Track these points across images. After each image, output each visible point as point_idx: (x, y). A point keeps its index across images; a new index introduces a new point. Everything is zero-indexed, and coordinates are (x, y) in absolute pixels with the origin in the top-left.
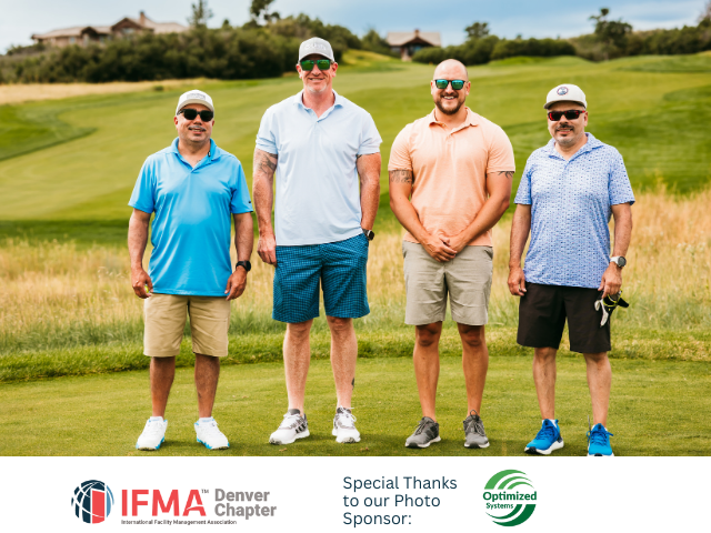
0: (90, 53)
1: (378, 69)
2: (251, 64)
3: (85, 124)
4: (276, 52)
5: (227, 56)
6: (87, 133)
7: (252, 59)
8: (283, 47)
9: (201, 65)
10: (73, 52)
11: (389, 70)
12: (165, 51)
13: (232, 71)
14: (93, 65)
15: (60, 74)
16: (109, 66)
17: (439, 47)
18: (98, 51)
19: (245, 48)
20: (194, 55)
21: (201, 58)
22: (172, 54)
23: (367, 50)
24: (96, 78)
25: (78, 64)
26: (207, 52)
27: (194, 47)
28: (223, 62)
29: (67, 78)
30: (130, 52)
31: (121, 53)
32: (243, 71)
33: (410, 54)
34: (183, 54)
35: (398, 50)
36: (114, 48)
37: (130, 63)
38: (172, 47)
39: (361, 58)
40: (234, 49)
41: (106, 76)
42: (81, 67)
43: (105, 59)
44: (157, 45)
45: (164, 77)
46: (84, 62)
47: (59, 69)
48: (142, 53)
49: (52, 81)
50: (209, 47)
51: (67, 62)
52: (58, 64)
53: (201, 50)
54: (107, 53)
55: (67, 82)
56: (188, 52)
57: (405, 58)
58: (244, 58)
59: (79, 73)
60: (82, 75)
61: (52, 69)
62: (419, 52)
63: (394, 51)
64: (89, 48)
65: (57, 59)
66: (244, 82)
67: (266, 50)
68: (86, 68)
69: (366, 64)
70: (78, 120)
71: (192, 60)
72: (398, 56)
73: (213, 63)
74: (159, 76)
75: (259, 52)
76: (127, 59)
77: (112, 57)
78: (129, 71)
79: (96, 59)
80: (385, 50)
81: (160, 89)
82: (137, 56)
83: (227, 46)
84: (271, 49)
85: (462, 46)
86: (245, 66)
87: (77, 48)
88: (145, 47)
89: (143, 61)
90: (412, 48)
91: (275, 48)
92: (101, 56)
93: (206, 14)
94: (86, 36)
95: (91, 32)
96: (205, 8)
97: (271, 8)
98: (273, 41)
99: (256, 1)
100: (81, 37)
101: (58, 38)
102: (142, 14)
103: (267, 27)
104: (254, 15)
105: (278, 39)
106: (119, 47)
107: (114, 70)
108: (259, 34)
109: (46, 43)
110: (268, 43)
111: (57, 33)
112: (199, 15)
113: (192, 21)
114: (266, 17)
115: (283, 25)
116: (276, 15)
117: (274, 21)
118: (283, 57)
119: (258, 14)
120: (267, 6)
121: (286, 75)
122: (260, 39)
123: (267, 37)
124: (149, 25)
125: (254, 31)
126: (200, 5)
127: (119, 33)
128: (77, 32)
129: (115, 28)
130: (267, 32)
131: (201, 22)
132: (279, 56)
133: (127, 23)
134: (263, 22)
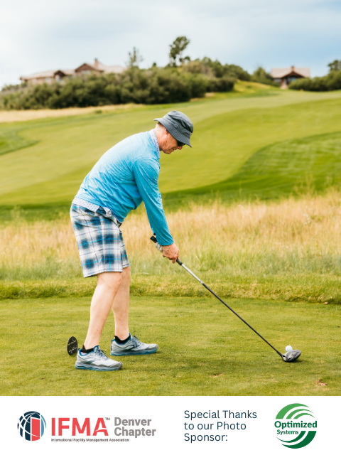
0: (53, 89)
1: (260, 94)
2: (167, 93)
3: (34, 138)
4: (185, 84)
5: (149, 88)
6: (32, 144)
7: (167, 90)
8: (191, 81)
9: (131, 95)
10: (42, 88)
11: (267, 95)
12: (105, 86)
13: (153, 99)
14: (55, 97)
15: (33, 104)
16: (67, 97)
17: (308, 78)
18: (59, 87)
19: (162, 82)
20: (126, 88)
21: (131, 90)
22: (111, 88)
23: (255, 81)
24: (58, 105)
25: (45, 96)
26: (135, 85)
27: (126, 82)
28: (147, 92)
29: (36, 107)
30: (82, 87)
31: (75, 88)
32: (161, 98)
33: (288, 83)
34: (118, 87)
35: (279, 81)
36: (71, 84)
37: (81, 95)
38: (110, 83)
39: (249, 87)
40: (154, 83)
41: (64, 104)
42: (47, 99)
43: (64, 92)
44: (100, 81)
45: (105, 104)
46: (49, 94)
47: (33, 100)
48: (89, 88)
49: (26, 108)
50: (137, 82)
51: (38, 95)
52: (31, 96)
53: (130, 84)
54: (65, 88)
55: (37, 109)
56: (122, 86)
57: (284, 87)
58: (161, 89)
59: (46, 102)
60: (48, 104)
61: (27, 100)
62: (294, 82)
63: (276, 81)
64: (53, 85)
65: (31, 93)
66: (160, 106)
67: (178, 84)
68: (50, 99)
69: (252, 91)
70: (30, 135)
71: (125, 91)
72: (278, 86)
73: (139, 93)
74: (101, 103)
75: (172, 85)
76: (79, 92)
77: (68, 91)
78: (80, 100)
79: (58, 93)
80: (269, 81)
81: (99, 112)
82: (86, 90)
83: (149, 81)
84: (181, 82)
85: (324, 77)
86: (162, 95)
87: (45, 85)
88: (92, 84)
89: (90, 93)
90: (289, 79)
91: (184, 81)
92: (61, 90)
93: (138, 59)
94: (57, 77)
95: (61, 74)
96: (138, 55)
97: (184, 54)
98: (183, 77)
99: (173, 49)
100: (54, 77)
101: (38, 79)
102: (96, 60)
103: (181, 67)
104: (172, 59)
105: (188, 76)
106: (74, 83)
107: (70, 99)
108: (173, 72)
109: (29, 82)
110: (179, 78)
111: (38, 76)
112: (134, 59)
113: (128, 64)
114: (181, 60)
115: (192, 65)
116: (188, 58)
117: (186, 62)
118: (190, 88)
119: (175, 58)
120: (181, 52)
121: (193, 100)
122: (174, 76)
123: (178, 74)
124: (100, 68)
125: (170, 70)
126: (135, 52)
127: (80, 74)
128: (51, 74)
129: (77, 71)
130: (180, 70)
131: (135, 64)
132: (187, 87)
133: (85, 67)
134: (178, 63)
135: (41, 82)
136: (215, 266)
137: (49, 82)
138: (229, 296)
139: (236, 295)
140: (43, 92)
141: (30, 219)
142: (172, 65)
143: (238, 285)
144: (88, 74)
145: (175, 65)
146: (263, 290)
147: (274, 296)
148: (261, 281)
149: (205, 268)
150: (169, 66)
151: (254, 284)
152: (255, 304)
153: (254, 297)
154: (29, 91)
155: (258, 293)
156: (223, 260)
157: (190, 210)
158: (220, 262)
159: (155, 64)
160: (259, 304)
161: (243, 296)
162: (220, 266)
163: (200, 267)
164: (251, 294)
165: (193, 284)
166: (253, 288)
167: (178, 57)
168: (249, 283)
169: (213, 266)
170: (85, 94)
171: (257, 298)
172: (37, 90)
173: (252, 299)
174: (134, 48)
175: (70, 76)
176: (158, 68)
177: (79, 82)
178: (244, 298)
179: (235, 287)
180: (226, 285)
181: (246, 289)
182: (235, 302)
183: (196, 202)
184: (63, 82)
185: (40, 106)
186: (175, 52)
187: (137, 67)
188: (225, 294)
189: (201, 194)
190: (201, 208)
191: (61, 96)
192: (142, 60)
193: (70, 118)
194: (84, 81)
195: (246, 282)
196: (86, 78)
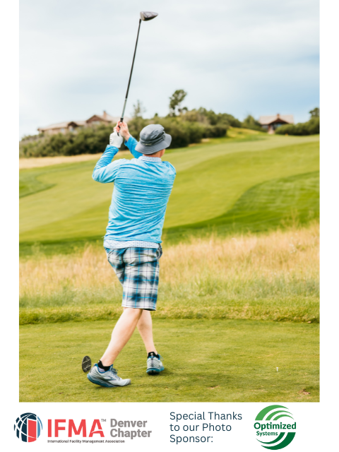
0: (67, 138)
1: (250, 139)
3: (51, 182)
4: (183, 131)
6: (49, 187)
8: (189, 128)
10: (58, 138)
11: (256, 139)
14: (69, 145)
15: (50, 152)
16: (79, 145)
17: (292, 124)
18: (72, 136)
23: (245, 128)
24: (72, 152)
25: (60, 145)
29: (52, 154)
30: (92, 136)
31: (86, 137)
33: (274, 129)
35: (266, 127)
36: (82, 133)
37: (92, 143)
39: (240, 133)
41: (77, 151)
42: (62, 147)
43: (77, 141)
46: (64, 143)
47: (49, 148)
48: (99, 136)
49: (44, 156)
51: (54, 144)
52: (48, 145)
54: (78, 137)
55: (54, 156)
57: (271, 132)
59: (61, 150)
60: (63, 151)
61: (44, 148)
62: (280, 127)
63: (264, 128)
64: (67, 135)
65: (48, 142)
67: (177, 131)
68: (65, 147)
69: (242, 137)
70: (47, 180)
72: (265, 131)
76: (90, 140)
77: (81, 139)
78: (91, 147)
79: (71, 141)
80: (257, 127)
82: (96, 138)
84: (180, 130)
85: (306, 123)
87: (60, 135)
89: (100, 141)
90: (275, 126)
91: (183, 129)
92: (74, 139)
93: (142, 110)
94: (71, 128)
95: (73, 125)
96: (141, 107)
97: (182, 105)
98: (182, 125)
99: (173, 101)
100: (67, 128)
101: (54, 129)
102: (105, 112)
103: (180, 116)
104: (172, 110)
105: (186, 124)
106: (86, 132)
107: (82, 147)
108: (173, 121)
109: (46, 133)
110: (178, 126)
111: (54, 127)
112: (138, 111)
113: (133, 115)
114: (179, 110)
115: (189, 114)
116: (185, 109)
117: (184, 112)
118: (188, 134)
119: (174, 108)
120: (179, 103)
121: (191, 145)
122: (173, 124)
123: (178, 123)
124: (108, 118)
125: (170, 120)
126: (139, 104)
127: (90, 125)
128: (65, 125)
129: (88, 122)
130: (179, 119)
131: (139, 115)
132: (186, 134)
133: (95, 118)
134: (177, 113)
135: (56, 133)
136: (212, 291)
137: (63, 132)
138: (224, 318)
139: (231, 316)
140: (59, 141)
141: (48, 253)
142: (172, 115)
143: (232, 308)
144: (98, 124)
145: (174, 115)
146: (254, 311)
147: (264, 317)
148: (253, 304)
149: (203, 293)
150: (169, 116)
151: (246, 307)
152: (247, 324)
153: (246, 318)
154: (46, 141)
155: (250, 315)
156: (219, 286)
157: (190, 242)
158: (216, 288)
159: (156, 115)
160: (251, 324)
161: (237, 317)
162: (216, 291)
163: (199, 293)
164: (243, 315)
165: (193, 308)
166: (245, 310)
167: (177, 107)
168: (242, 306)
169: (210, 292)
170: (95, 142)
171: (249, 319)
172: (53, 140)
173: (245, 320)
174: (138, 101)
175: (82, 126)
176: (159, 118)
177: (90, 131)
178: (238, 319)
179: (229, 310)
180: (221, 308)
181: (239, 311)
182: (229, 323)
183: (195, 235)
184: (76, 132)
185: (56, 153)
186: (174, 104)
187: (141, 118)
188: (220, 316)
189: (199, 228)
190: (200, 239)
191: (74, 145)
192: (145, 111)
193: (83, 164)
194: (94, 131)
195: (239, 305)
196: (96, 128)
